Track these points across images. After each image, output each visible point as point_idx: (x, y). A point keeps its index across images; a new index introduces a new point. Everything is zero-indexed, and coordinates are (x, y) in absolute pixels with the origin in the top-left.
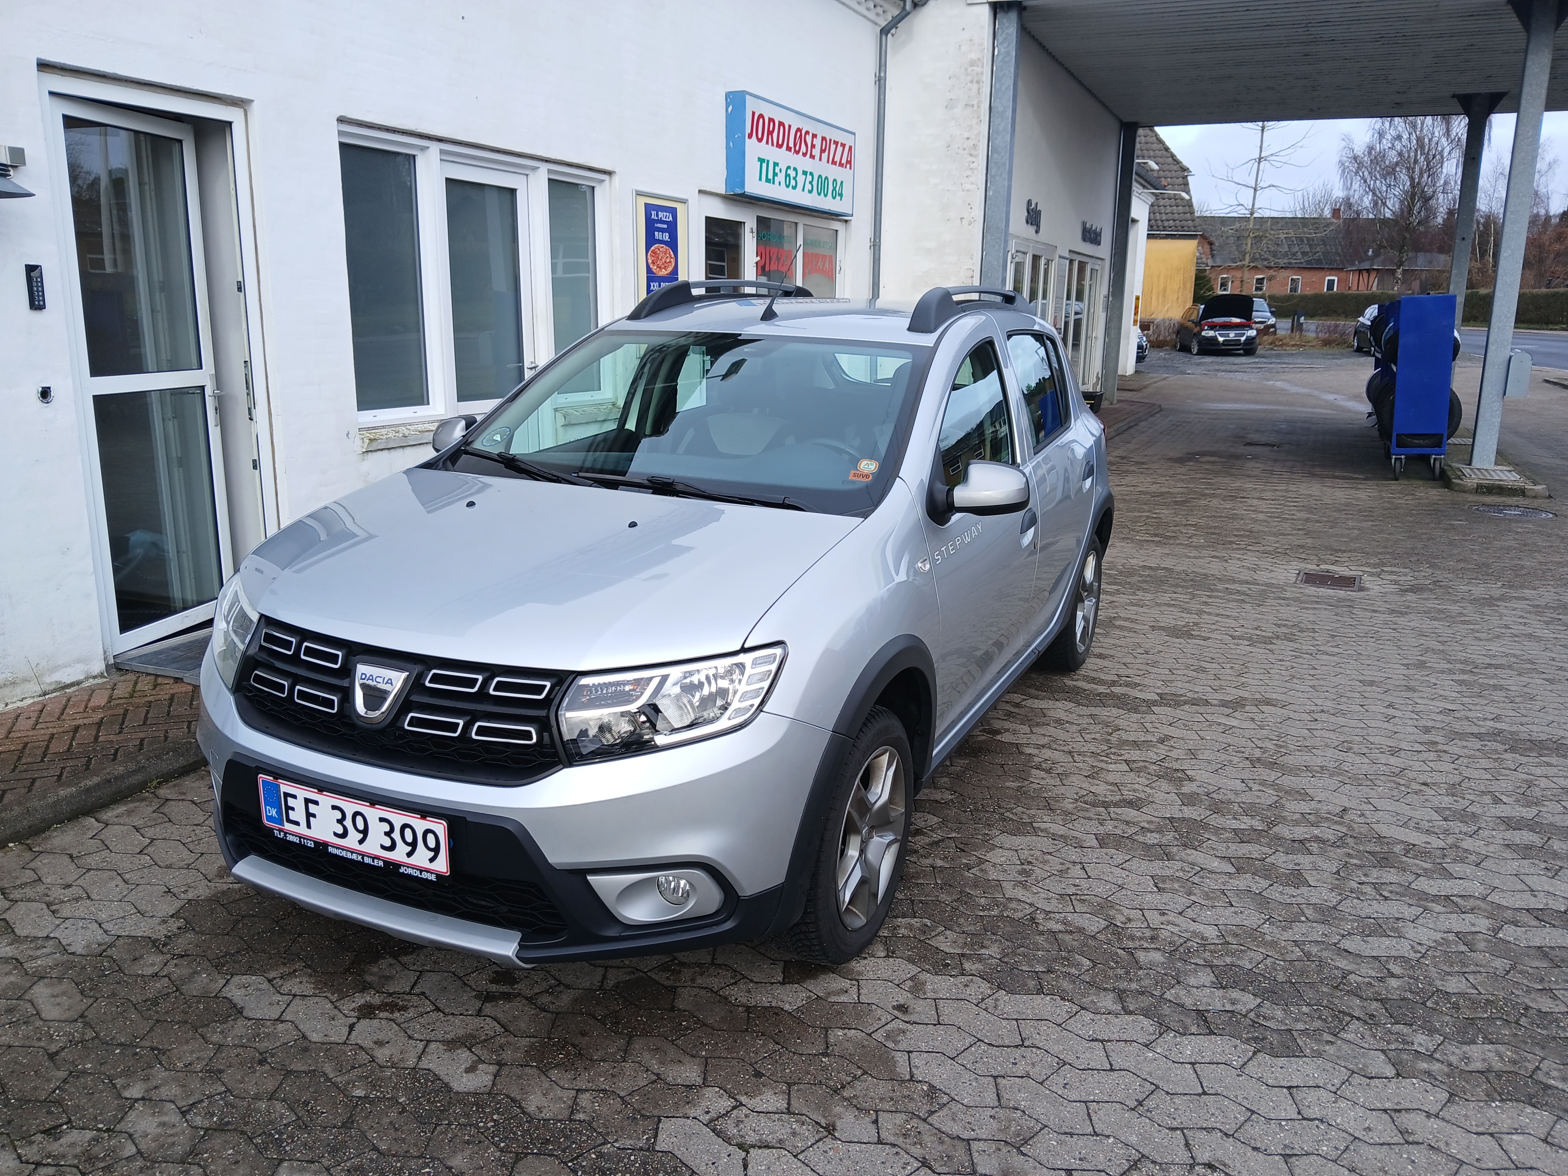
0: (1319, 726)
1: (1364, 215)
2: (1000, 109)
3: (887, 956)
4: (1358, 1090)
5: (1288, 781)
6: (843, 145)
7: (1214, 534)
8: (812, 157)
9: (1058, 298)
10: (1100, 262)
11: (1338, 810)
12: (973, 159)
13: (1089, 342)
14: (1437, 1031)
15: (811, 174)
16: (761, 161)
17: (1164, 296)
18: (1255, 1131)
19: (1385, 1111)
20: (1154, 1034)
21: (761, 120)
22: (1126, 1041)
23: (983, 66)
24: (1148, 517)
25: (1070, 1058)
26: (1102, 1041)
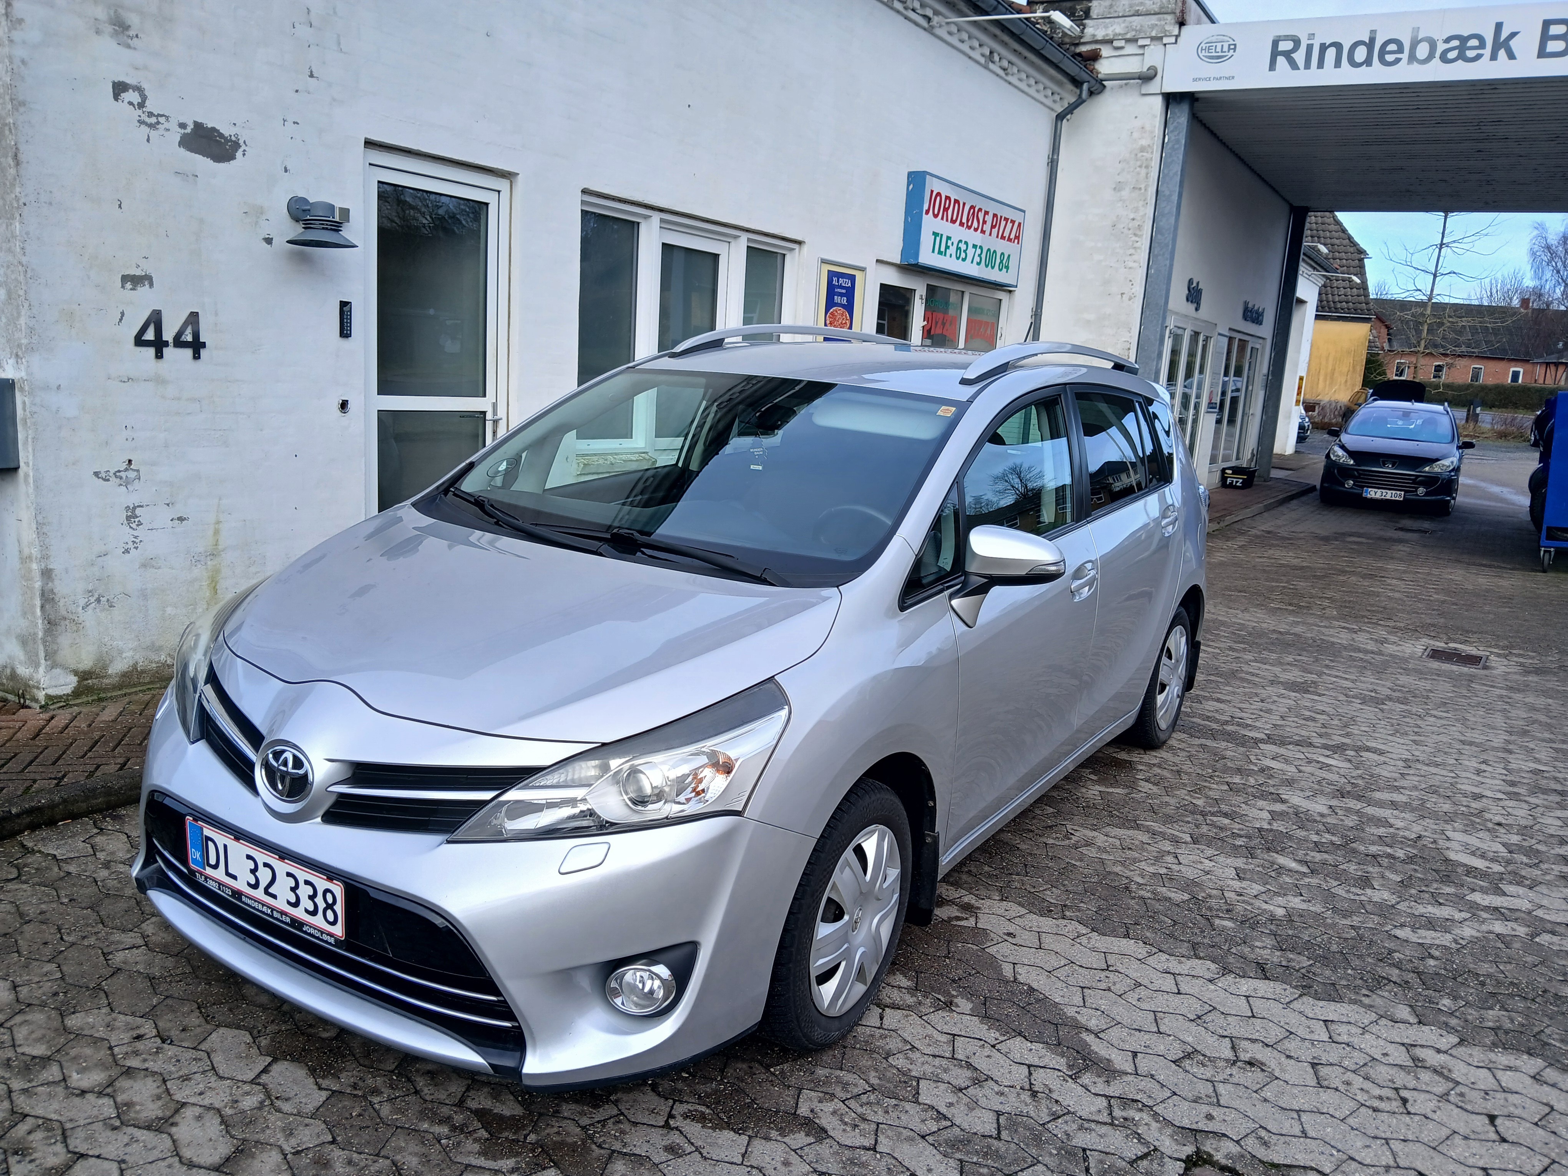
0: (1411, 772)
1: (1555, 306)
2: (1167, 193)
3: (1002, 900)
4: (1384, 1028)
5: (1370, 810)
6: (1013, 222)
7: (1347, 607)
8: (983, 232)
9: (1215, 374)
10: (1261, 341)
11: (1413, 836)
12: (1137, 239)
13: (1246, 418)
14: (1462, 998)
15: (981, 247)
16: (935, 234)
17: (1332, 378)
18: (1291, 1046)
19: (1403, 1044)
20: (1218, 973)
21: (938, 198)
22: (1193, 976)
23: (1152, 153)
24: (1284, 587)
25: (1145, 982)
26: (1173, 974)
